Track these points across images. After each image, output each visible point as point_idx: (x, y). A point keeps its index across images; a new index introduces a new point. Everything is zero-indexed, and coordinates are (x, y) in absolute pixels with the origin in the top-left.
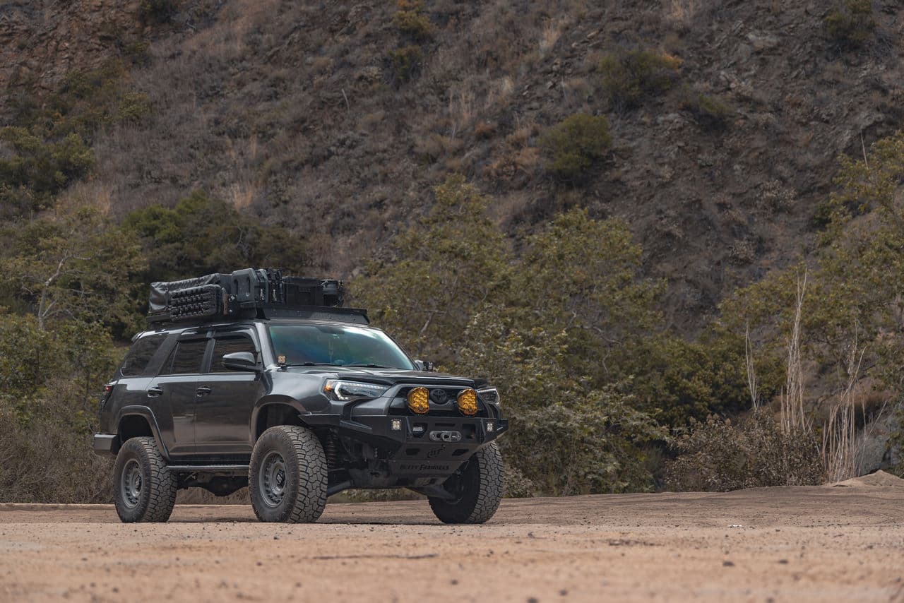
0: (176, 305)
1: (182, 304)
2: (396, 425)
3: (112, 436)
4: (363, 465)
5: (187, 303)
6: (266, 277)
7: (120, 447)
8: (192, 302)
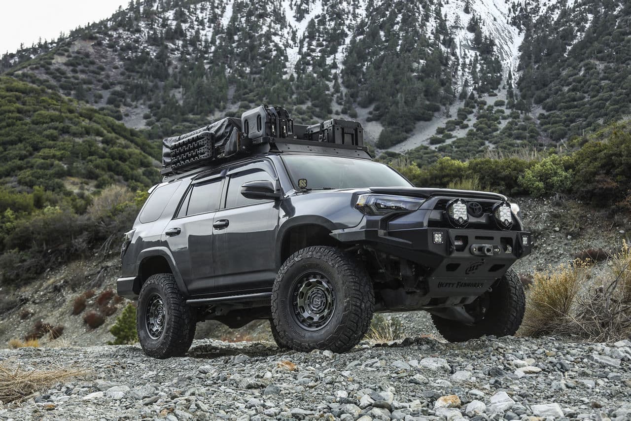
0: (175, 156)
1: (180, 153)
2: (438, 238)
3: (133, 278)
4: (398, 284)
5: (185, 152)
6: (276, 114)
7: (141, 288)
8: (190, 150)
